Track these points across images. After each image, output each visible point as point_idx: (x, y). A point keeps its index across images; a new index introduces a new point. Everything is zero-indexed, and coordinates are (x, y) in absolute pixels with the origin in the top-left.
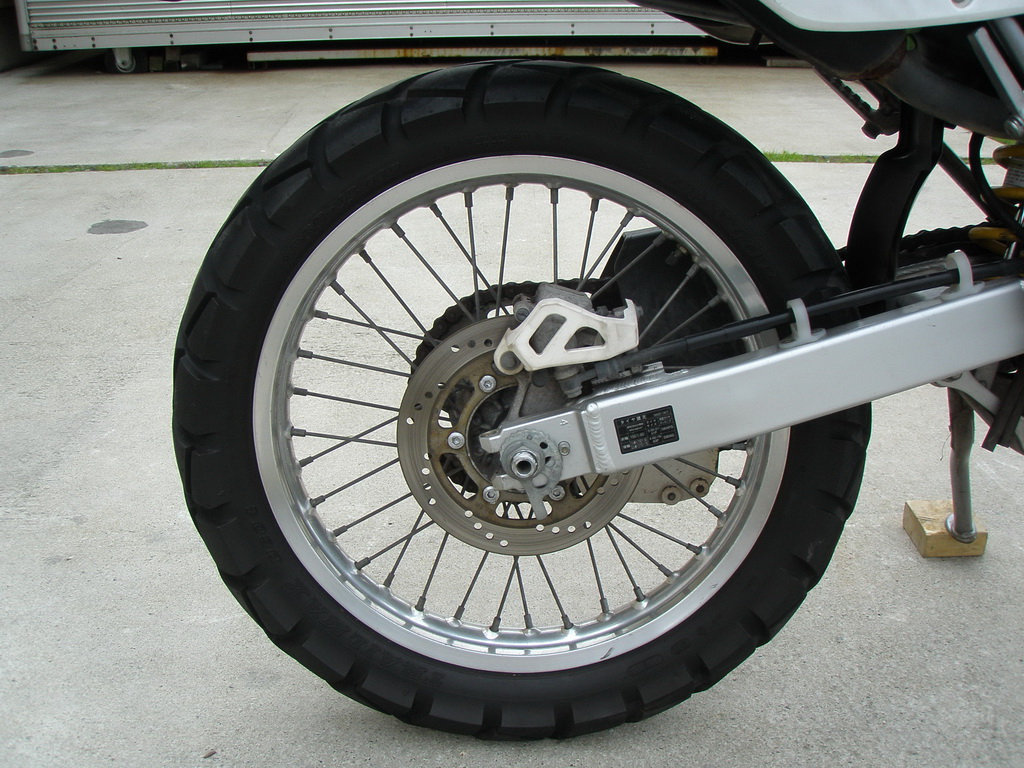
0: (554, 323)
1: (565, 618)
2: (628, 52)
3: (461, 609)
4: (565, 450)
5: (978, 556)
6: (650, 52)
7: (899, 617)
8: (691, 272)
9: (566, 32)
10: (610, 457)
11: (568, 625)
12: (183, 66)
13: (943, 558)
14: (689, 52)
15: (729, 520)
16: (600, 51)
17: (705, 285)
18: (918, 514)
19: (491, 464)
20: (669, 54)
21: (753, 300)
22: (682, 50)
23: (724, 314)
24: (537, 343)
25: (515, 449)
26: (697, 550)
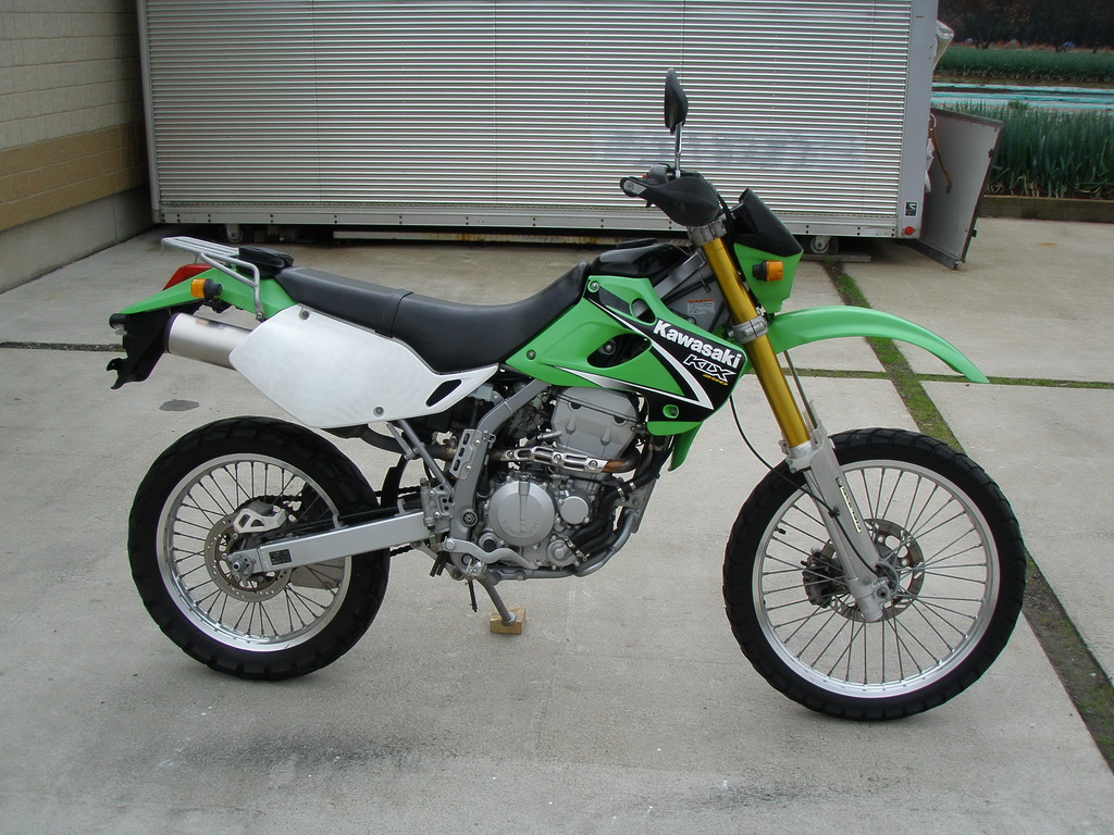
0: (247, 517)
3: (237, 626)
4: (254, 562)
5: (519, 633)
10: (268, 566)
11: (276, 635)
12: (281, 239)
13: (500, 633)
24: (242, 524)
25: (235, 560)
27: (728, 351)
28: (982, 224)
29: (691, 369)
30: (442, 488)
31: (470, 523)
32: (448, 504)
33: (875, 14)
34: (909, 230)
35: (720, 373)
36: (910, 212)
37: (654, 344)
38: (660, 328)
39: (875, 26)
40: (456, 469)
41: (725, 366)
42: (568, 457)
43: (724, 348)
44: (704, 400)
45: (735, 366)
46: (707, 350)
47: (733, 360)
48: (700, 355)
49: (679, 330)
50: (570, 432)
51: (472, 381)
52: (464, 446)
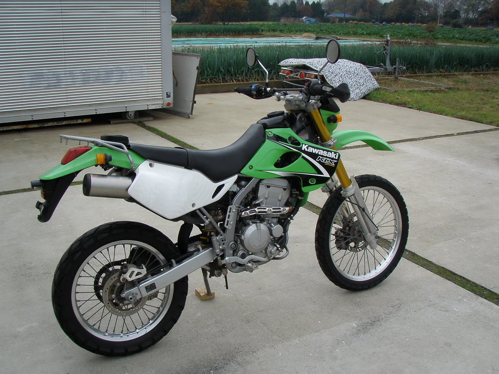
0: (133, 272)
1: (136, 327)
2: (55, 124)
3: (114, 330)
4: (137, 294)
5: (213, 298)
6: (64, 123)
7: (199, 314)
8: (151, 256)
9: (30, 119)
10: (145, 294)
11: (136, 329)
13: (206, 300)
14: (80, 121)
15: (164, 301)
16: (44, 124)
17: (154, 257)
18: (199, 291)
19: (123, 300)
20: (72, 123)
21: (161, 257)
22: (77, 121)
23: (158, 262)
24: (130, 276)
25: (129, 295)
26: (159, 308)
27: (333, 153)
28: (198, 98)
29: (319, 162)
30: (221, 235)
31: (233, 248)
32: (224, 242)
33: (146, 12)
34: (169, 104)
35: (331, 162)
36: (168, 96)
37: (303, 155)
38: (304, 147)
39: (146, 17)
40: (227, 225)
41: (333, 159)
42: (273, 209)
43: (331, 152)
44: (326, 174)
45: (337, 158)
46: (325, 153)
47: (336, 156)
48: (322, 156)
49: (312, 147)
50: (266, 199)
51: (229, 183)
52: (230, 214)
